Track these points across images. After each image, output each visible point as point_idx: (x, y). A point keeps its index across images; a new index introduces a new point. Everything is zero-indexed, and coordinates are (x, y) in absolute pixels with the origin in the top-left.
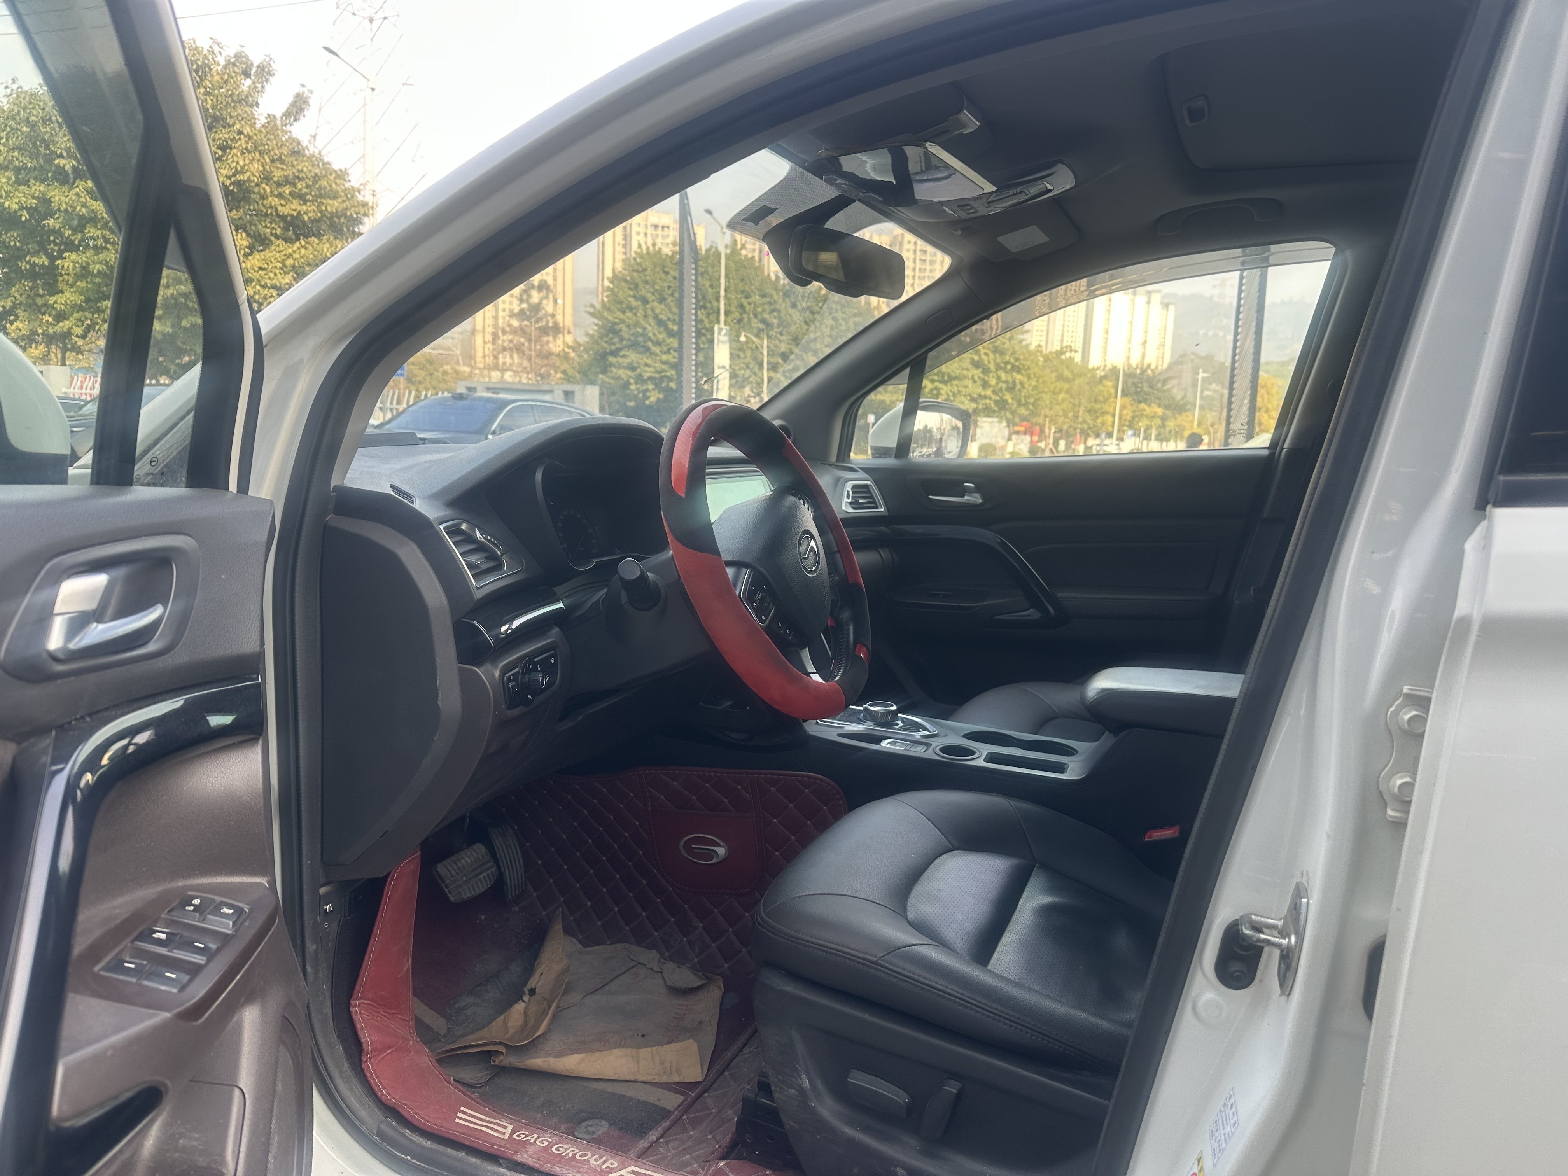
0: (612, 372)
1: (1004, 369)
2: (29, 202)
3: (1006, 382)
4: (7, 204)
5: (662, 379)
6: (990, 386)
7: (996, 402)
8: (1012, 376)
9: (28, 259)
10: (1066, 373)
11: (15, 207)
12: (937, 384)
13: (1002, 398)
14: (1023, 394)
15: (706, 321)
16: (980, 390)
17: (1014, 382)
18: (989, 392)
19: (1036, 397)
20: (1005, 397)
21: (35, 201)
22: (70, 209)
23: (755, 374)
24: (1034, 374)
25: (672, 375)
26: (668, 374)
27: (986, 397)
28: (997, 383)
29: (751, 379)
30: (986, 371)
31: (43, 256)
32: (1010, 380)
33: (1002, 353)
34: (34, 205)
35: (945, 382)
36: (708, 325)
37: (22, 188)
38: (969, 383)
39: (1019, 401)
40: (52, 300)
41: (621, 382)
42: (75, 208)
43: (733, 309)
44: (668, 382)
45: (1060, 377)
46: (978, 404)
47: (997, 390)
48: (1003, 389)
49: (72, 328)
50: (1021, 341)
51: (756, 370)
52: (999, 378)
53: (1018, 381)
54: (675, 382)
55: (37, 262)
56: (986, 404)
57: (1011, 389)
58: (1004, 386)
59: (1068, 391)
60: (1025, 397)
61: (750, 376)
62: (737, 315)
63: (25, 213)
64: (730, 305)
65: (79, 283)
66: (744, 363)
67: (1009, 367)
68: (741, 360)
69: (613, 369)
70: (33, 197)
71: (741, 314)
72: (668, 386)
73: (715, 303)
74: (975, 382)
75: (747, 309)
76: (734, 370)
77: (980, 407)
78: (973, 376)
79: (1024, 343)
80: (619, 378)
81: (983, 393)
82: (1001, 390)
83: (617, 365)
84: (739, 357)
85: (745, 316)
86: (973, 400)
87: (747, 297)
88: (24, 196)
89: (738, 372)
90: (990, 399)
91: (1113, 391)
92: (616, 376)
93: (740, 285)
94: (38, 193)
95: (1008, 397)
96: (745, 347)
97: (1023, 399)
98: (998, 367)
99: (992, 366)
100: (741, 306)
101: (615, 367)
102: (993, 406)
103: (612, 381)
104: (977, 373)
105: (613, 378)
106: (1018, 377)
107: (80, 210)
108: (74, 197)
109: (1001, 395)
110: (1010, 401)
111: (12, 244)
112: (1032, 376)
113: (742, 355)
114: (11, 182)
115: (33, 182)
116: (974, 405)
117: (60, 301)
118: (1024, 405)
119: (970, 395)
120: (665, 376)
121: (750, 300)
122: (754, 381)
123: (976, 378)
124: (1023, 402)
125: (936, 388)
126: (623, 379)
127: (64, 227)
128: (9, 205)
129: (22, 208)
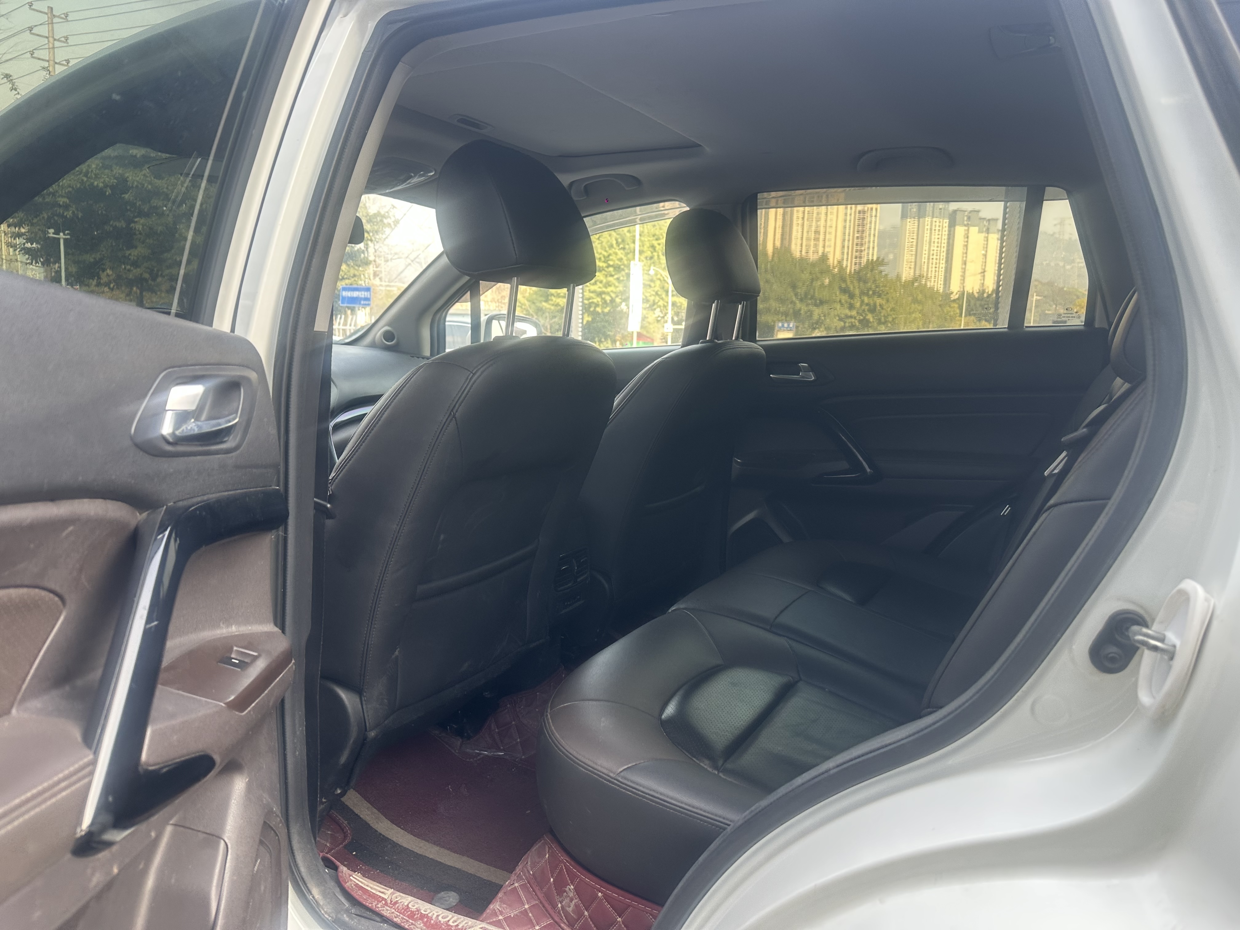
0: (552, 300)
1: (867, 294)
2: (112, 181)
3: (867, 304)
4: (96, 183)
5: (590, 305)
6: (854, 308)
7: (860, 321)
8: (873, 300)
9: (111, 223)
10: (920, 297)
11: (101, 185)
12: (811, 307)
13: (864, 318)
14: (882, 314)
15: (625, 258)
16: (847, 312)
17: (875, 305)
18: (854, 313)
19: (894, 316)
20: (867, 318)
21: (115, 181)
22: (140, 186)
23: (662, 299)
24: (892, 298)
25: (598, 301)
26: (595, 301)
27: (851, 317)
28: (861, 305)
29: (659, 304)
30: (852, 296)
31: (122, 221)
32: (872, 303)
33: (865, 282)
34: (115, 184)
35: (816, 305)
36: (626, 262)
37: (106, 171)
38: (838, 306)
39: (880, 320)
40: (128, 253)
41: (559, 307)
42: (144, 185)
43: (645, 248)
44: (595, 308)
45: (915, 301)
46: (845, 323)
47: (861, 311)
48: (866, 310)
49: (142, 273)
50: (881, 272)
51: (664, 296)
52: (862, 302)
53: (878, 304)
54: (600, 307)
55: (117, 225)
56: (852, 322)
57: (873, 310)
58: (867, 308)
59: (921, 311)
60: (884, 316)
61: (659, 301)
62: (649, 254)
63: (108, 189)
64: (643, 246)
65: (147, 241)
66: (654, 291)
67: (871, 292)
68: (652, 289)
69: (553, 298)
70: (115, 178)
71: (652, 253)
72: (595, 310)
73: (632, 245)
74: (842, 305)
75: (657, 249)
76: (646, 297)
77: (847, 325)
78: (840, 301)
79: (883, 273)
80: (557, 305)
81: (849, 314)
82: (864, 310)
83: (555, 295)
84: (650, 286)
85: (655, 254)
86: (841, 319)
87: (657, 239)
88: (108, 177)
89: (649, 298)
90: (855, 318)
91: (958, 311)
92: (556, 303)
93: (652, 230)
94: (117, 175)
95: (870, 317)
96: (655, 278)
97: (883, 318)
98: (862, 293)
99: (857, 292)
100: (653, 247)
101: (554, 296)
102: (857, 324)
103: (552, 308)
104: (844, 298)
105: (553, 305)
106: (878, 301)
107: (147, 186)
108: (142, 177)
109: (864, 315)
110: (871, 320)
111: (100, 212)
112: (890, 299)
113: (652, 285)
114: (98, 168)
115: (115, 167)
116: (842, 324)
117: (134, 253)
118: (884, 323)
119: (839, 316)
120: (593, 303)
121: (659, 242)
122: (662, 305)
123: (843, 301)
124: (883, 320)
125: (809, 311)
126: (560, 305)
127: (136, 199)
128: (97, 184)
129: (106, 186)
